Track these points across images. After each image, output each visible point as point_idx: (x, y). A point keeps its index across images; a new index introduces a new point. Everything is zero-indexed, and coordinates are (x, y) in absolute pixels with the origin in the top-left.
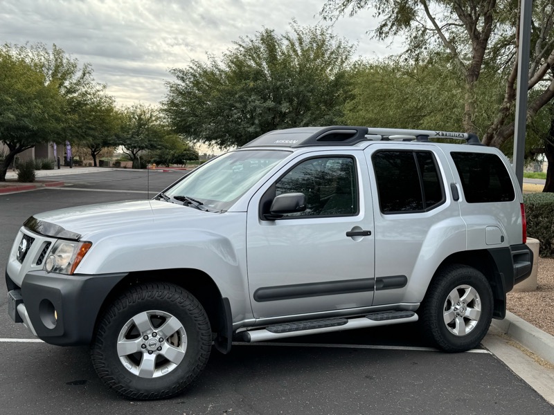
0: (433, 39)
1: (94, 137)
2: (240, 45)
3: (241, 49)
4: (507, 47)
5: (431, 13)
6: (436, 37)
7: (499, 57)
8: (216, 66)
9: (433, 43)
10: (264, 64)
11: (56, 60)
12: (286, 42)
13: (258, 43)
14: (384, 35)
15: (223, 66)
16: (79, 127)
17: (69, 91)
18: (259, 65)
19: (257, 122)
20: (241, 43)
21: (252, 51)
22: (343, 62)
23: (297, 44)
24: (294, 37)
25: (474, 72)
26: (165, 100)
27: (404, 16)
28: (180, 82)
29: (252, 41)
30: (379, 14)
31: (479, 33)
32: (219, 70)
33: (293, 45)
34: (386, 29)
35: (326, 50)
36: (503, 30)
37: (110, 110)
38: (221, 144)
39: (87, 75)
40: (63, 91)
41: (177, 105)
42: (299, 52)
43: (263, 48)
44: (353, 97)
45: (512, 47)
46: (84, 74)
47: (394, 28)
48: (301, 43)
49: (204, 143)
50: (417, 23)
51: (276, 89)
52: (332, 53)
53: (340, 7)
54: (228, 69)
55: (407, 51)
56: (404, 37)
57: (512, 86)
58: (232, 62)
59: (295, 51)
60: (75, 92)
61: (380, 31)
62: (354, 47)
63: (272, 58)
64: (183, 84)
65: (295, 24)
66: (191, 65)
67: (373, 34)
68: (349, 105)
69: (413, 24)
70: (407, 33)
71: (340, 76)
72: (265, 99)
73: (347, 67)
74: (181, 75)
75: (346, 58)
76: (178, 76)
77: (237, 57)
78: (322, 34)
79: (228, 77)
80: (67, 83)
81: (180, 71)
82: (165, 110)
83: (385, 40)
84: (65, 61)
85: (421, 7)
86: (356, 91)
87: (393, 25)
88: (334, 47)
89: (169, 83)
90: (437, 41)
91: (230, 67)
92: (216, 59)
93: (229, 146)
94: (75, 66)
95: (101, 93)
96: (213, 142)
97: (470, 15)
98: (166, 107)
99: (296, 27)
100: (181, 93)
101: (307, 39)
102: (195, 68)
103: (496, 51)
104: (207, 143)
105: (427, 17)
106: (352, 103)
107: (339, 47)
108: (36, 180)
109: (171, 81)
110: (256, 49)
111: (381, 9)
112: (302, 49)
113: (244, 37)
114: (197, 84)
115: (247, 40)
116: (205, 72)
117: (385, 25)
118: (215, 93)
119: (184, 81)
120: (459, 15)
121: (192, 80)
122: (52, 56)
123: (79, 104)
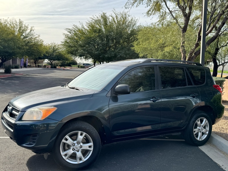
0: (168, 16)
1: (35, 55)
2: (93, 19)
3: (93, 20)
4: (198, 20)
5: (168, 6)
6: (170, 15)
7: (195, 24)
8: (83, 27)
9: (169, 18)
11: (20, 25)
12: (111, 18)
13: (100, 18)
14: (149, 15)
15: (86, 27)
16: (29, 52)
17: (25, 37)
18: (101, 27)
19: (100, 49)
20: (93, 18)
21: (97, 22)
22: (133, 26)
23: (115, 19)
24: (114, 16)
25: (185, 30)
26: (63, 41)
27: (157, 7)
28: (69, 34)
29: (97, 17)
30: (148, 6)
31: (186, 14)
32: (84, 29)
33: (114, 19)
34: (150, 12)
35: (127, 21)
36: (196, 13)
37: (41, 45)
38: (86, 58)
39: (32, 31)
40: (22, 37)
41: (68, 43)
42: (116, 22)
43: (102, 20)
44: (137, 39)
45: (200, 20)
46: (31, 31)
47: (154, 12)
48: (117, 18)
49: (79, 58)
50: (163, 10)
51: (107, 36)
52: (129, 22)
53: (132, 3)
54: (88, 29)
55: (159, 21)
56: (158, 16)
57: (200, 35)
58: (90, 26)
59: (115, 21)
60: (27, 38)
61: (148, 13)
62: (138, 20)
63: (106, 24)
64: (70, 34)
65: (114, 11)
66: (73, 27)
67: (145, 14)
68: (135, 43)
69: (161, 10)
70: (159, 14)
71: (132, 31)
72: (102, 40)
73: (135, 28)
74: (69, 31)
75: (135, 24)
76: (68, 31)
77: (92, 24)
78: (125, 15)
79: (88, 32)
80: (24, 34)
81: (69, 29)
82: (63, 45)
83: (150, 16)
84: (23, 26)
85: (164, 3)
86: (138, 37)
87: (153, 11)
88: (130, 20)
89: (65, 34)
90: (170, 17)
91: (89, 28)
92: (83, 24)
93: (89, 59)
94: (27, 27)
95: (38, 38)
96: (82, 57)
97: (183, 7)
98: (63, 44)
99: (115, 12)
100: (69, 38)
101: (119, 17)
102: (75, 28)
103: (193, 21)
104: (80, 58)
105: (166, 7)
106: (137, 42)
107: (132, 20)
108: (12, 72)
109: (65, 33)
110: (99, 20)
111: (148, 4)
112: (117, 21)
113: (94, 16)
114: (76, 34)
115: (96, 17)
116: (79, 30)
117: (150, 11)
118: (83, 38)
119: (70, 33)
120: (179, 7)
121: (74, 33)
122: (18, 24)
123: (28, 42)
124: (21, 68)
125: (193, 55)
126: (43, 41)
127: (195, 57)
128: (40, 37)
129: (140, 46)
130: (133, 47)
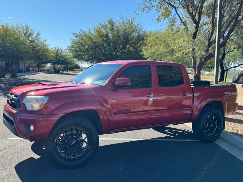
2: (99, 24)
3: (100, 25)
5: (178, 13)
6: (179, 21)
8: (90, 32)
10: (109, 31)
11: (26, 29)
12: (117, 23)
13: (107, 23)
14: (159, 21)
15: (93, 32)
17: (31, 42)
21: (105, 27)
22: (140, 31)
23: (122, 24)
24: (121, 21)
25: (195, 35)
26: (70, 45)
28: (75, 38)
29: (104, 22)
31: (196, 20)
33: (120, 24)
35: (133, 26)
36: (205, 19)
38: (92, 63)
39: (39, 35)
40: (29, 41)
41: (74, 47)
42: (123, 27)
43: (108, 25)
44: (146, 45)
45: (206, 25)
46: (37, 35)
47: (163, 18)
49: (85, 62)
50: (171, 16)
51: (114, 42)
52: (135, 27)
53: (142, 10)
55: (168, 27)
56: (167, 21)
58: (97, 31)
59: (121, 26)
60: (34, 42)
61: (158, 19)
63: (112, 29)
64: (77, 39)
65: (121, 16)
66: (80, 32)
68: (144, 48)
69: (170, 17)
71: (139, 36)
72: (109, 44)
73: (141, 33)
74: (76, 35)
75: (141, 29)
77: (98, 29)
78: (131, 20)
80: (30, 39)
81: (76, 34)
82: (69, 49)
84: (29, 30)
86: (147, 42)
88: (136, 25)
89: (71, 39)
90: (180, 23)
92: (90, 29)
94: (33, 32)
95: (44, 43)
97: (192, 13)
100: (76, 43)
101: (125, 22)
105: (176, 14)
106: (145, 47)
107: (138, 25)
109: (72, 38)
110: (106, 25)
111: (158, 11)
115: (102, 22)
116: (86, 35)
117: (160, 17)
119: (77, 38)
120: (189, 13)
121: (80, 37)
122: (24, 28)
123: (35, 47)
124: (25, 72)
125: (203, 60)
126: (49, 46)
127: (205, 62)
128: (46, 42)
129: (149, 51)
130: (142, 52)
